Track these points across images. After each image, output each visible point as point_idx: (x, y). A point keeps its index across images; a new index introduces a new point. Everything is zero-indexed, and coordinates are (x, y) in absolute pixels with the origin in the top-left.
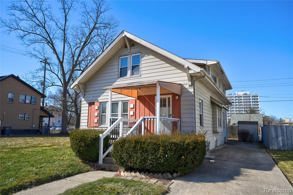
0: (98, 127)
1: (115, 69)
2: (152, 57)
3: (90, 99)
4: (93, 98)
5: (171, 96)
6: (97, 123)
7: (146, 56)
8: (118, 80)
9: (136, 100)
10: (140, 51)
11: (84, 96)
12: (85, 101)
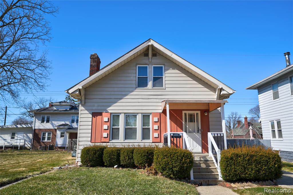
1: (131, 77)
2: (177, 71)
3: (94, 108)
4: (99, 108)
5: (199, 112)
6: (107, 137)
7: (171, 69)
8: (136, 90)
9: (161, 114)
10: (163, 63)
11: (85, 104)
12: (86, 111)
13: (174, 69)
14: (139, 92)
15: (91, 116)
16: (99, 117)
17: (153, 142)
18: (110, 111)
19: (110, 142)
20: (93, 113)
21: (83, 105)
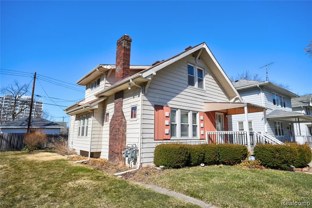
0: (169, 140)
1: (184, 74)
2: (211, 77)
3: (156, 100)
4: (161, 100)
5: (223, 114)
6: (169, 134)
7: (208, 74)
8: (188, 88)
10: (203, 67)
11: (147, 93)
12: (148, 102)
13: (210, 75)
14: (189, 89)
15: (154, 109)
16: (160, 111)
17: (201, 139)
18: (170, 106)
19: (171, 139)
20: (155, 105)
21: (146, 95)
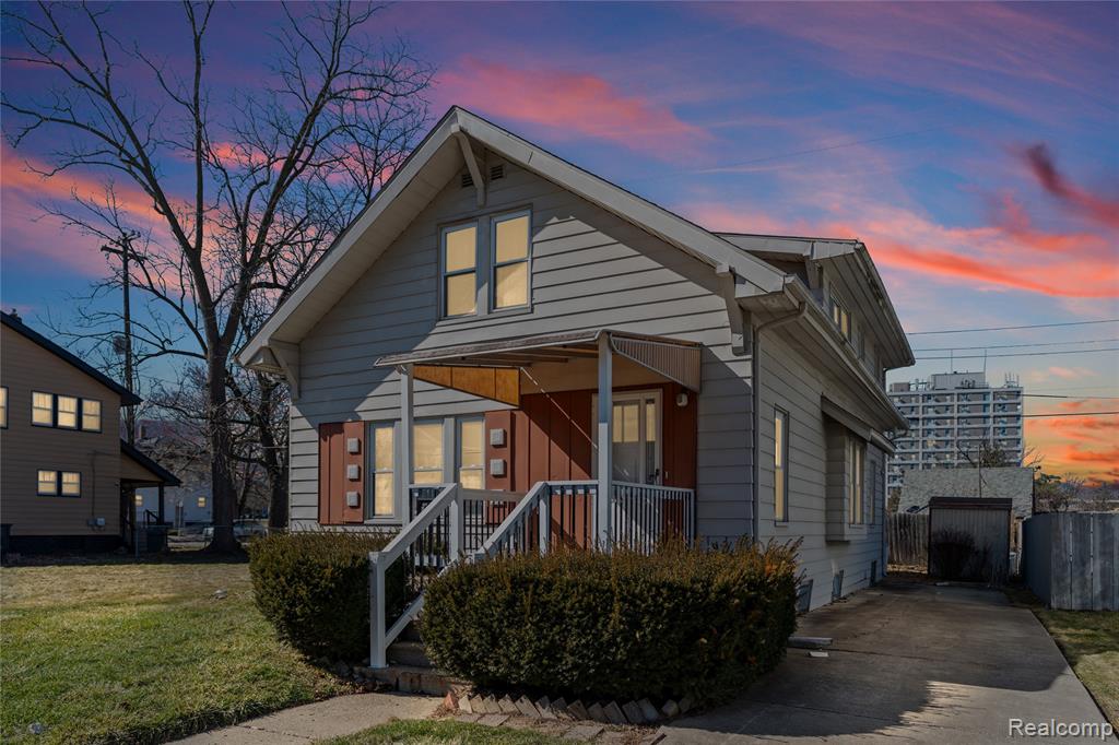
0: (361, 524)
1: (423, 282)
2: (578, 226)
3: (324, 408)
4: (338, 407)
5: (657, 395)
6: (358, 507)
8: (435, 330)
9: (515, 412)
10: (527, 202)
11: (300, 396)
12: (304, 419)
13: (563, 217)
15: (314, 435)
16: (336, 438)
18: (365, 417)
19: (365, 522)
20: (320, 425)
21: (296, 402)
